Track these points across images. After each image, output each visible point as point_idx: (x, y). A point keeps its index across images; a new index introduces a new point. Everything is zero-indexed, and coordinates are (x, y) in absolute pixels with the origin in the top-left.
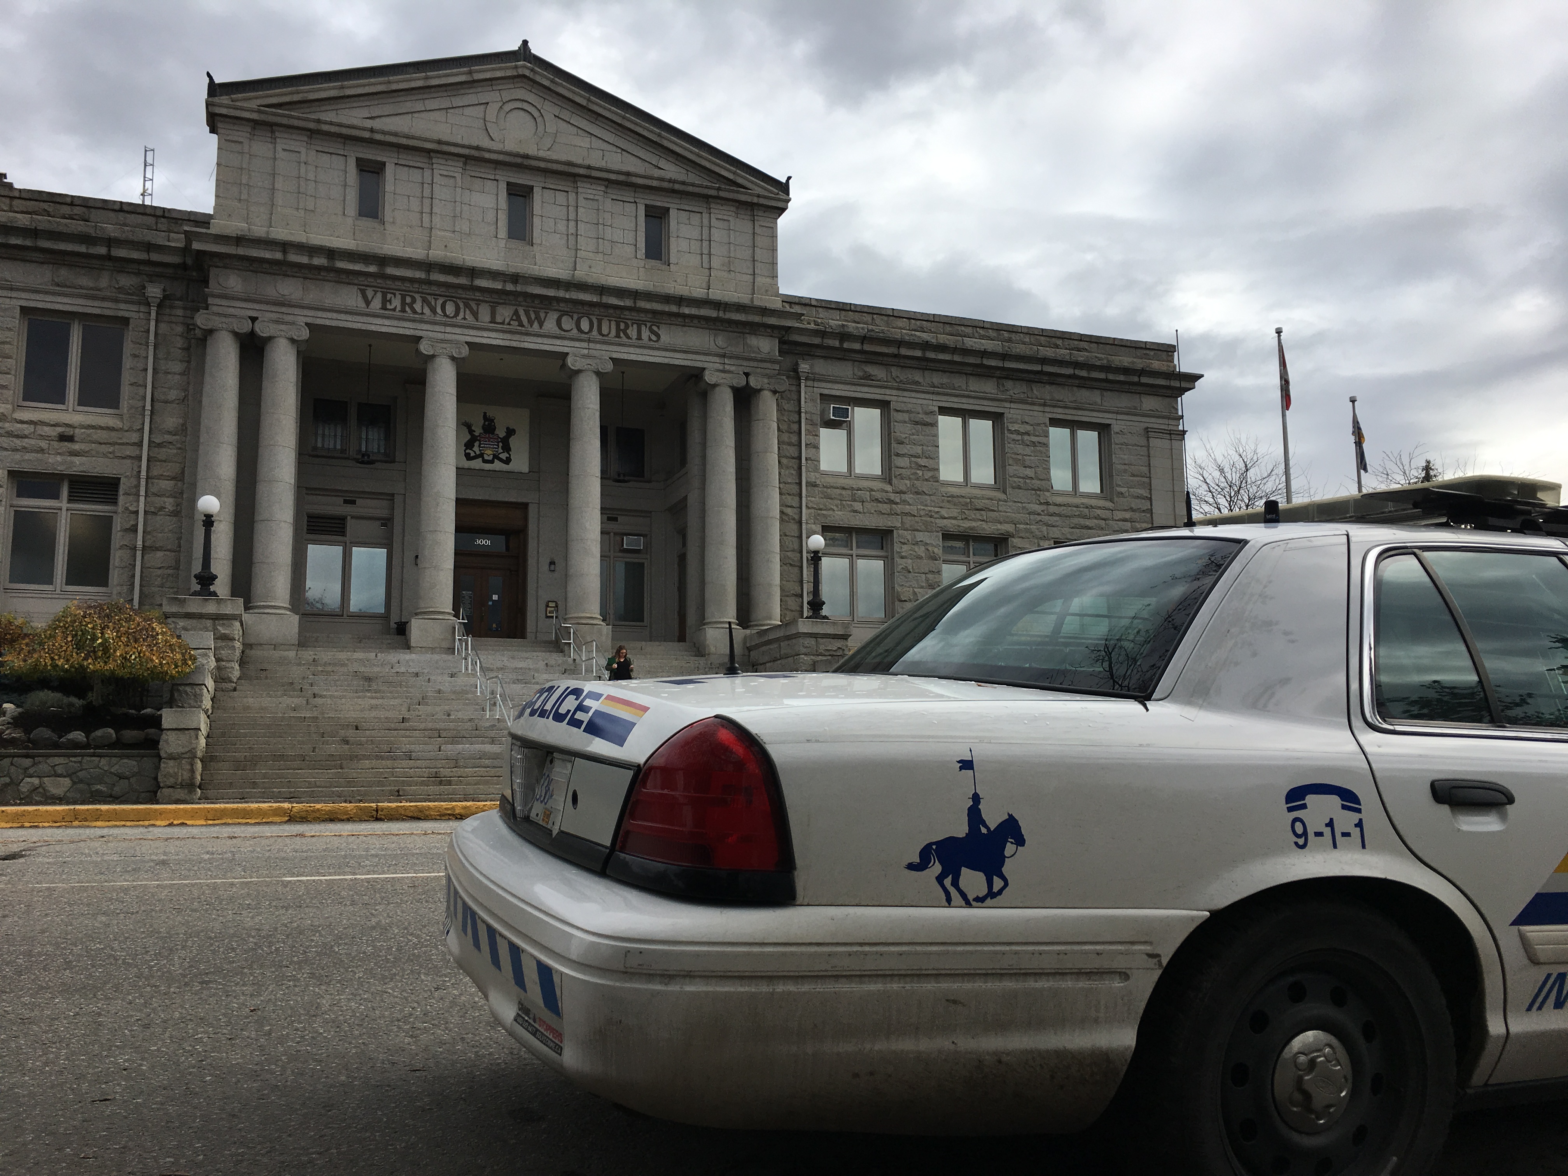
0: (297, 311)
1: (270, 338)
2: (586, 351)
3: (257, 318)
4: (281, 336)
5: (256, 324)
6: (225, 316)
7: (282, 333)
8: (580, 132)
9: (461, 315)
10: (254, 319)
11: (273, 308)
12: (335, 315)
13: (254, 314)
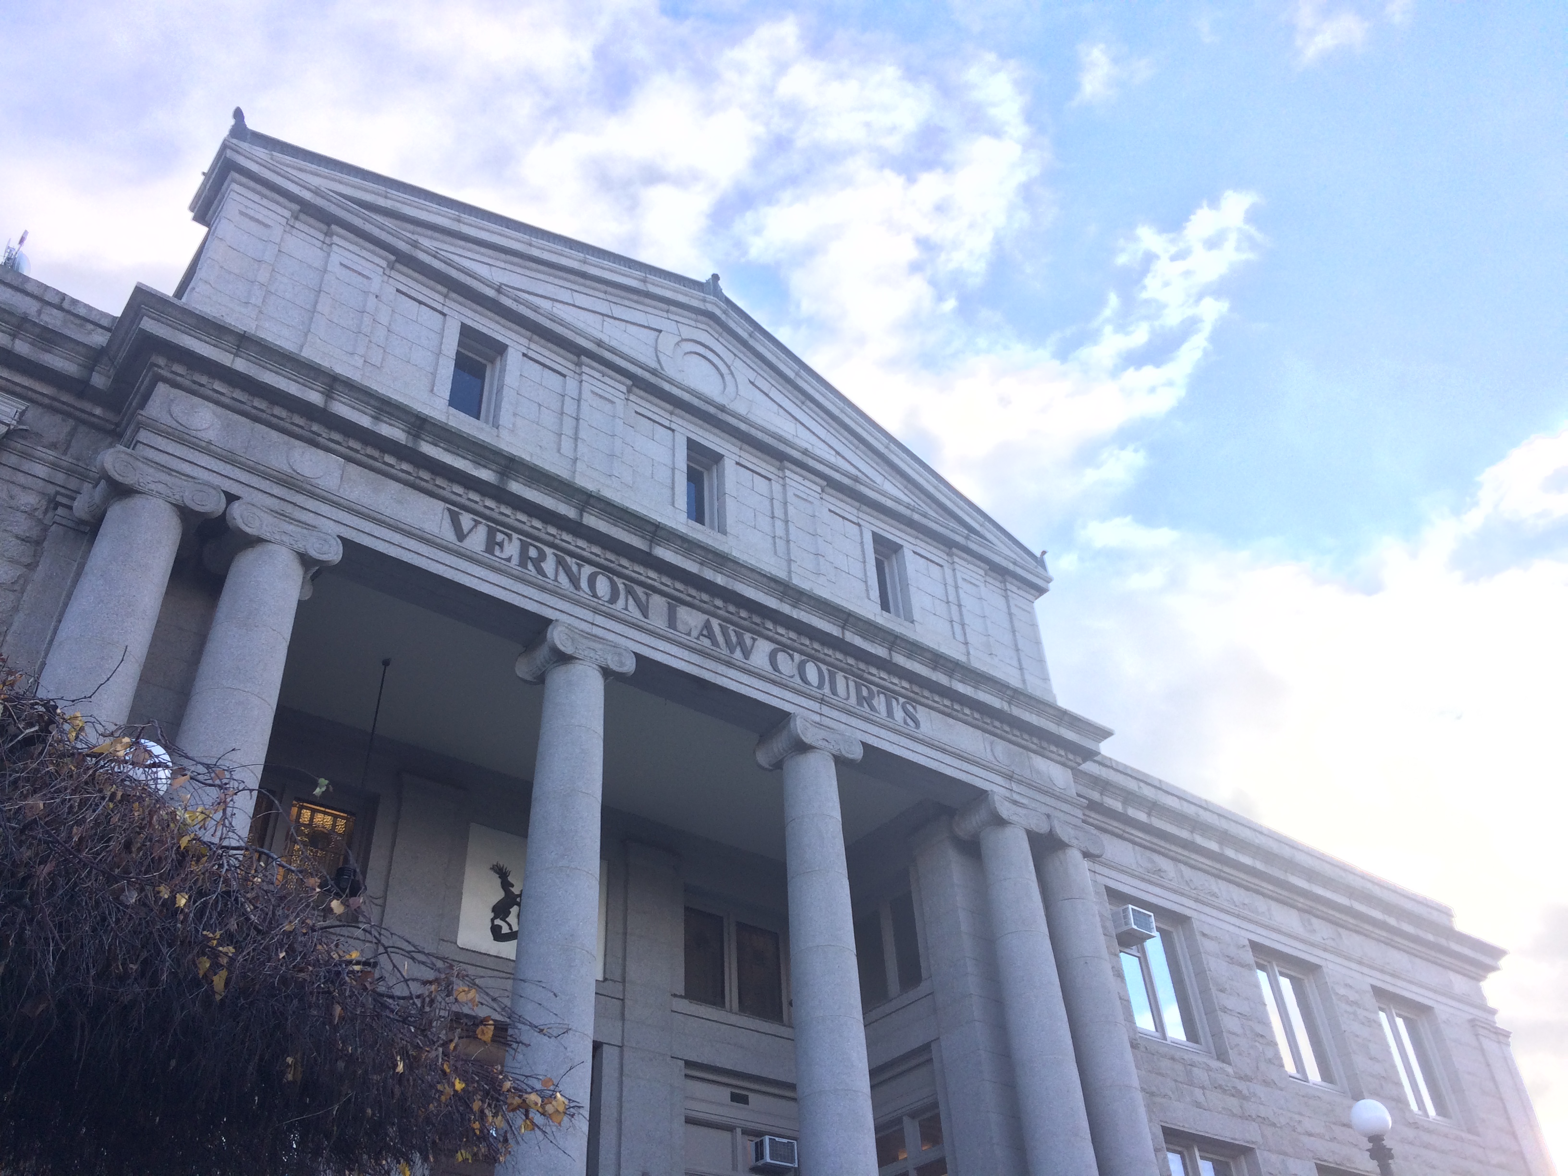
0: (324, 509)
1: (255, 541)
2: (817, 718)
3: (238, 498)
4: (282, 543)
5: (236, 505)
6: (170, 470)
7: (285, 538)
8: (781, 411)
9: (621, 603)
10: (231, 498)
11: (277, 490)
12: (397, 538)
13: (235, 489)
